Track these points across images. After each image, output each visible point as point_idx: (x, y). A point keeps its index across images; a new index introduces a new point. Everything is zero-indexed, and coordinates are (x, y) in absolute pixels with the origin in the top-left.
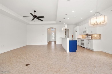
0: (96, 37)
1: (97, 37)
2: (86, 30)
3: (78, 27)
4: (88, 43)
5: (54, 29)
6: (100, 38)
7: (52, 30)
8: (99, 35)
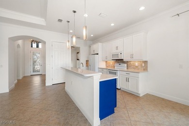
0: (137, 67)
1: (140, 67)
2: (118, 51)
3: (100, 44)
4: (127, 80)
5: (40, 45)
6: (145, 69)
7: (35, 45)
8: (145, 63)
